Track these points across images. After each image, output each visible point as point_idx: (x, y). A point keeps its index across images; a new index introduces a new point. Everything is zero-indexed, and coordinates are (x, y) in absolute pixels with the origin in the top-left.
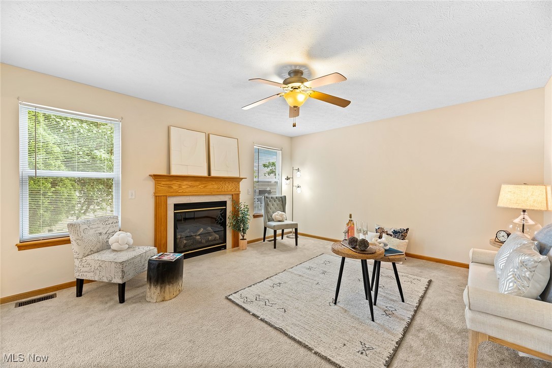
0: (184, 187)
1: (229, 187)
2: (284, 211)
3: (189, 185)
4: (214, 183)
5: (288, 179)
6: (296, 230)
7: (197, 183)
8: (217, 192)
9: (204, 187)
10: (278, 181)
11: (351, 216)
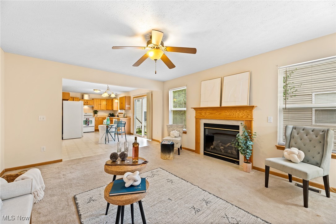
0: (207, 114)
1: (241, 114)
3: (210, 113)
4: (226, 111)
7: (215, 111)
8: (229, 118)
9: (219, 114)
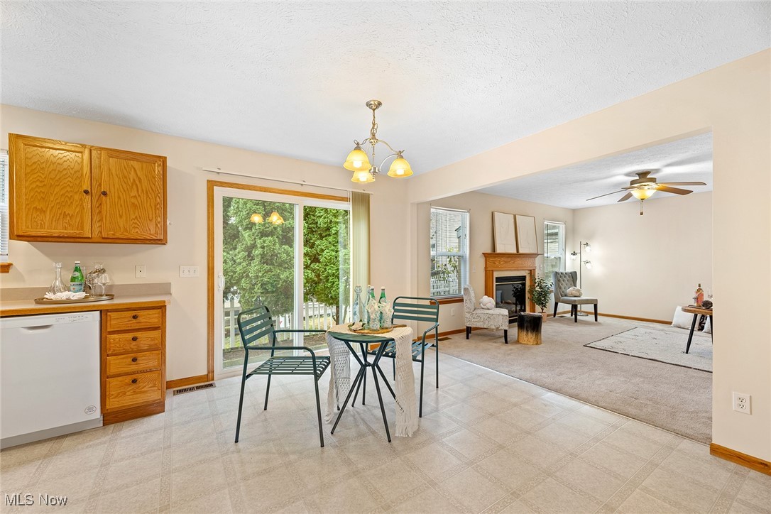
0: (501, 263)
1: (530, 262)
2: (575, 285)
3: (504, 261)
4: (519, 259)
5: (574, 254)
6: (596, 306)
7: (509, 259)
8: (521, 267)
9: (513, 263)
10: (561, 256)
11: (700, 285)
